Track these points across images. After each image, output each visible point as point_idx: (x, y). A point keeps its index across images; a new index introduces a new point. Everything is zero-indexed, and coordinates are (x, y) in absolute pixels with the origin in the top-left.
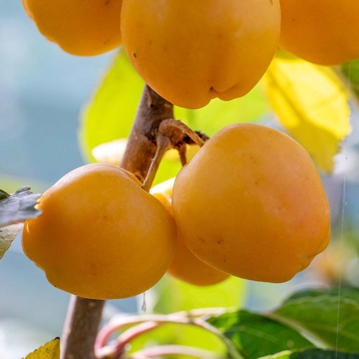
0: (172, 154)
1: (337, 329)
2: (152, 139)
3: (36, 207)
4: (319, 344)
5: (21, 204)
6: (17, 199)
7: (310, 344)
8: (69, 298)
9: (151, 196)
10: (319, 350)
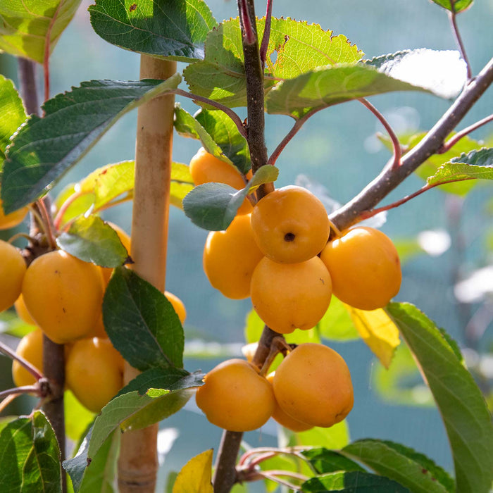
0: (280, 355)
1: (378, 462)
2: (268, 346)
3: (203, 381)
4: (370, 471)
5: (196, 379)
6: (194, 376)
7: (357, 466)
8: (222, 432)
9: (267, 381)
10: (370, 474)
